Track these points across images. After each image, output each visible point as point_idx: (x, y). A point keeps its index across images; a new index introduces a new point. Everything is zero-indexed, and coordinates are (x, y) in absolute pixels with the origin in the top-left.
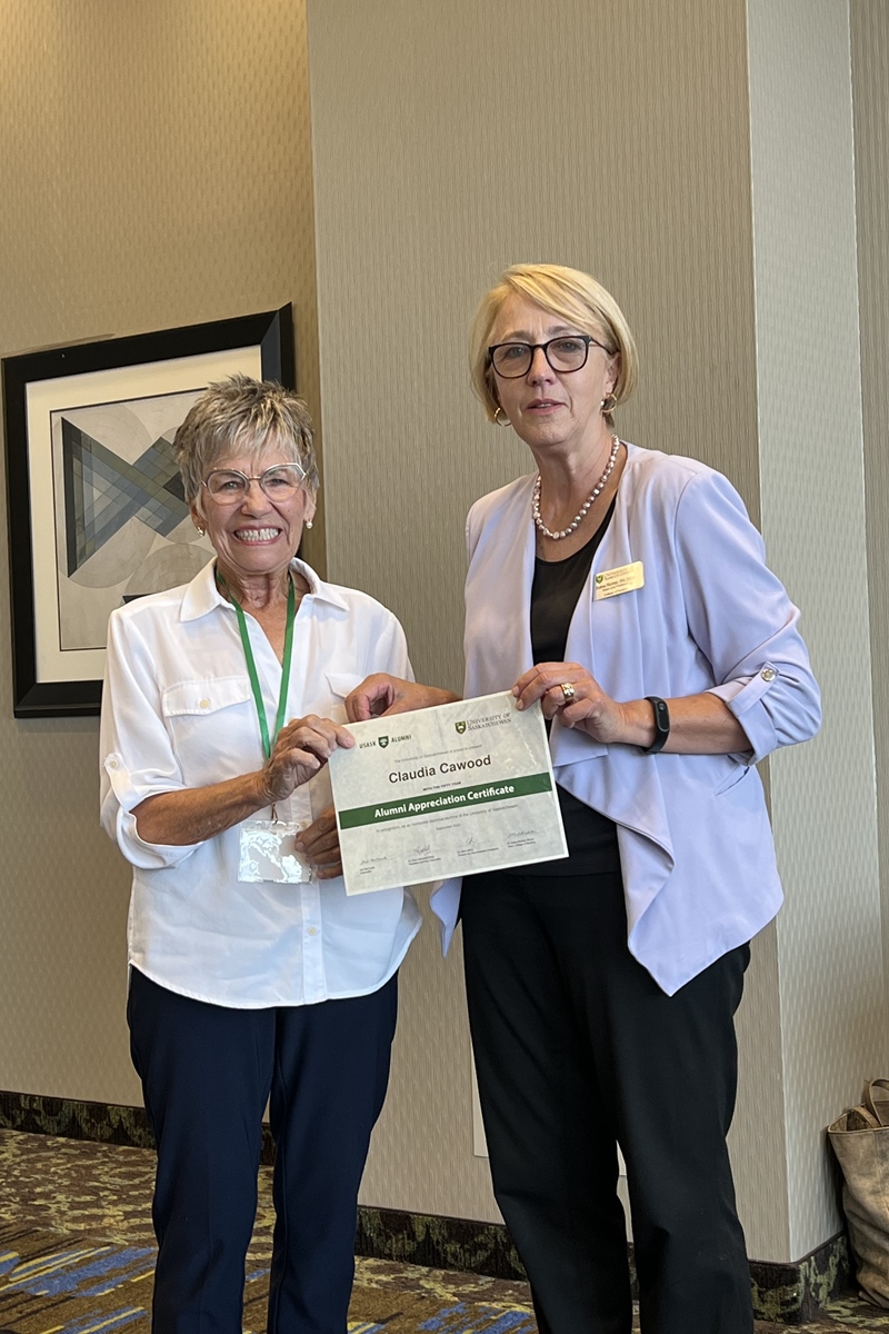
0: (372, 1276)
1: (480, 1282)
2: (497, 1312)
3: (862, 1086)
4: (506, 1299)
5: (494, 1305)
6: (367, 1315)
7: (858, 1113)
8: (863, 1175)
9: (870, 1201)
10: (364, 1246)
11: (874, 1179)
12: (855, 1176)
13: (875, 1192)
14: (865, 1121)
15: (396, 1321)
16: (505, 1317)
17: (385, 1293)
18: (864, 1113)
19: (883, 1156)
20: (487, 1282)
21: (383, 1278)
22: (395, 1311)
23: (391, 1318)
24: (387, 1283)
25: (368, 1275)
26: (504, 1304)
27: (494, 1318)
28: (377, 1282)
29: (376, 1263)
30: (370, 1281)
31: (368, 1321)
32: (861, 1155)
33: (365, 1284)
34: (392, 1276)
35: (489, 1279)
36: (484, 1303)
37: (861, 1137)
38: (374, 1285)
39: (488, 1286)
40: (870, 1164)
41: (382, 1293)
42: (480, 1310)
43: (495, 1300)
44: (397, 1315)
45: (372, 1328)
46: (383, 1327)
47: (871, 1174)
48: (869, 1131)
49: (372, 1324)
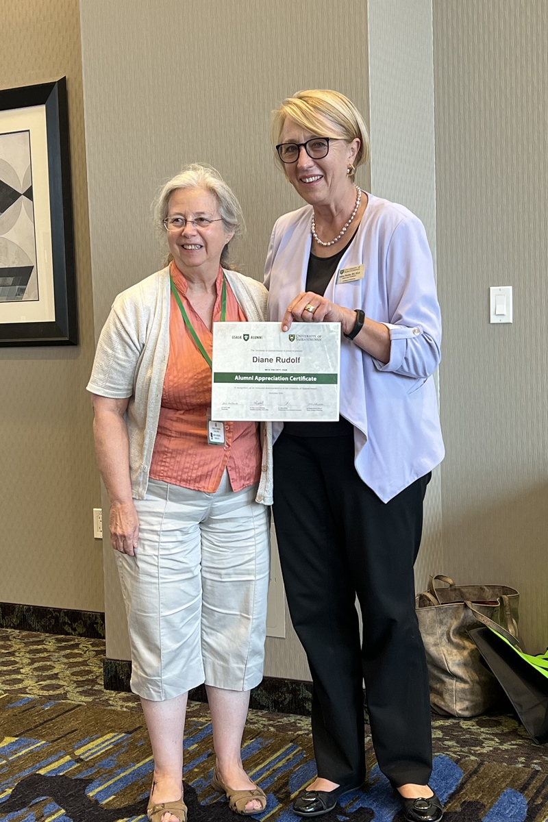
0: (123, 703)
1: (192, 706)
2: (202, 724)
3: (428, 580)
4: (208, 715)
5: (200, 719)
6: (120, 729)
7: (426, 596)
8: (429, 634)
9: (432, 650)
10: (118, 685)
11: (435, 637)
12: (425, 635)
13: (436, 645)
14: (430, 601)
15: (138, 732)
16: (207, 727)
17: (132, 714)
18: (429, 595)
19: (441, 622)
20: (196, 705)
21: (130, 704)
22: (138, 726)
23: (136, 730)
24: (133, 707)
25: (120, 703)
26: (207, 719)
27: (200, 728)
28: (126, 707)
29: (126, 695)
30: (122, 706)
31: (121, 733)
32: (428, 622)
33: (119, 709)
34: (136, 703)
35: (197, 703)
36: (194, 719)
37: (428, 611)
38: (125, 709)
39: (196, 708)
40: (432, 627)
41: (129, 714)
42: (192, 723)
43: (201, 716)
44: (139, 727)
45: (123, 737)
46: (130, 736)
47: (433, 634)
48: (433, 608)
49: (123, 734)
